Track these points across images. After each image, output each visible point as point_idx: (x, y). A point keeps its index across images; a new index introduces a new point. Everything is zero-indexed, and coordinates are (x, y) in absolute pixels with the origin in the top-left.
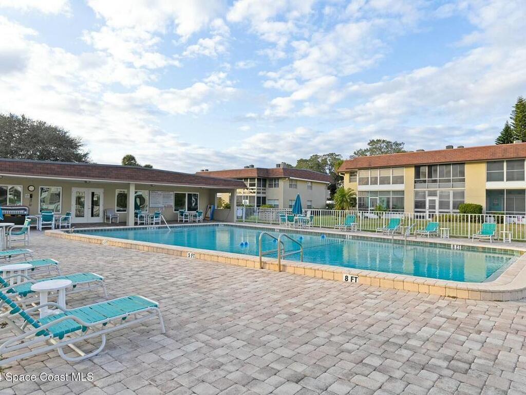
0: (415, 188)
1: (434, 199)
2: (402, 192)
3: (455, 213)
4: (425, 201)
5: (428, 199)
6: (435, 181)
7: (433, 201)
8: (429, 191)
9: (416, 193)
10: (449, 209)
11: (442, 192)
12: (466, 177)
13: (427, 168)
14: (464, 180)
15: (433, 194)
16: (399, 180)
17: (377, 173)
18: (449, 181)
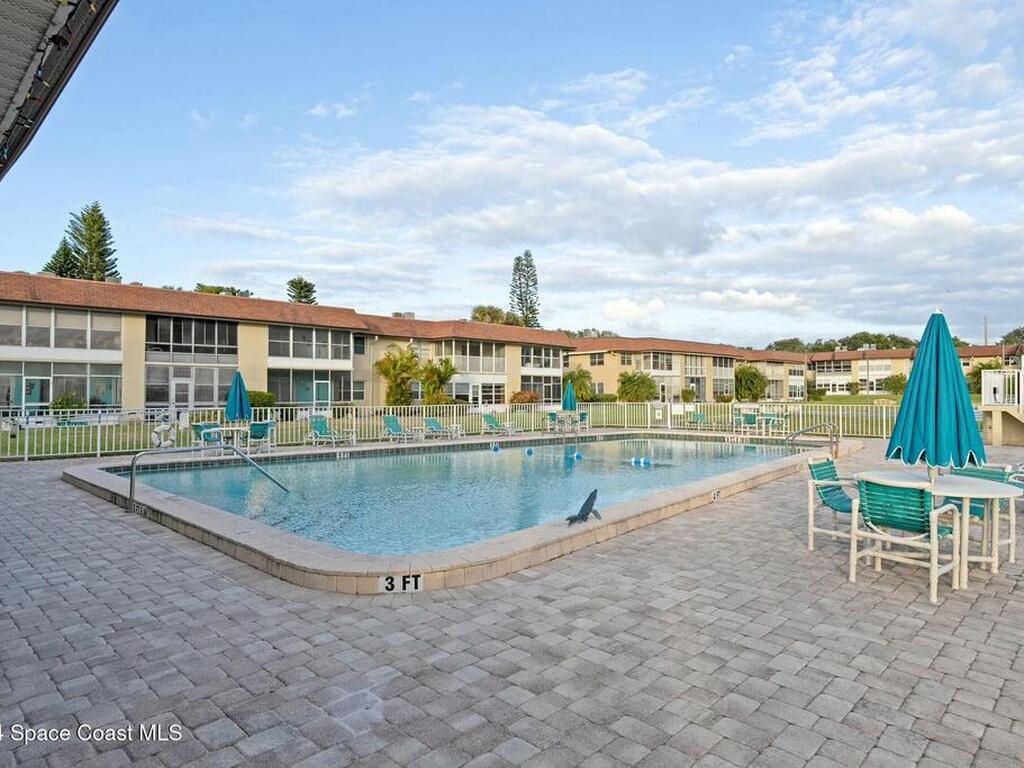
0: (146, 360)
1: (185, 382)
2: (116, 368)
3: (220, 406)
4: (167, 386)
5: (173, 383)
6: (188, 350)
7: (185, 388)
8: (175, 367)
9: (150, 370)
10: (212, 400)
11: (200, 370)
12: (240, 346)
13: (172, 323)
14: (234, 351)
15: (183, 372)
16: (108, 341)
17: (50, 321)
18: (211, 351)
